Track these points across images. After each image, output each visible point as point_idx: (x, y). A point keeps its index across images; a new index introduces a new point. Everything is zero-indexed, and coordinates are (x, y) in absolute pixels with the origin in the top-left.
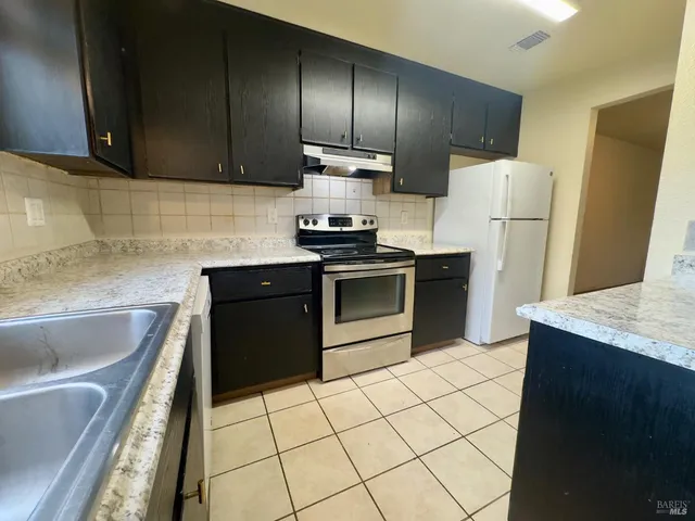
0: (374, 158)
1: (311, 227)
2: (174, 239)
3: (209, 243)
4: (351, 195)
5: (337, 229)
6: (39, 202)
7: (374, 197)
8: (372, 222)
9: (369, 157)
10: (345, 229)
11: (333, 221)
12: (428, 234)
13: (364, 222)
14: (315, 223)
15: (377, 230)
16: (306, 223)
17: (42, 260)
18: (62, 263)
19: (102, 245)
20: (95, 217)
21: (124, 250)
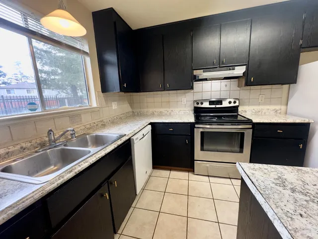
0: (233, 69)
1: (200, 106)
2: (151, 110)
3: (161, 112)
4: (224, 88)
5: (214, 106)
6: (116, 103)
7: (239, 89)
8: (235, 102)
9: (230, 70)
10: (218, 106)
11: (211, 103)
12: (283, 108)
13: (230, 103)
14: (202, 104)
15: (238, 106)
16: (198, 104)
17: (115, 117)
18: (121, 118)
19: (133, 112)
20: (131, 104)
21: (138, 114)
